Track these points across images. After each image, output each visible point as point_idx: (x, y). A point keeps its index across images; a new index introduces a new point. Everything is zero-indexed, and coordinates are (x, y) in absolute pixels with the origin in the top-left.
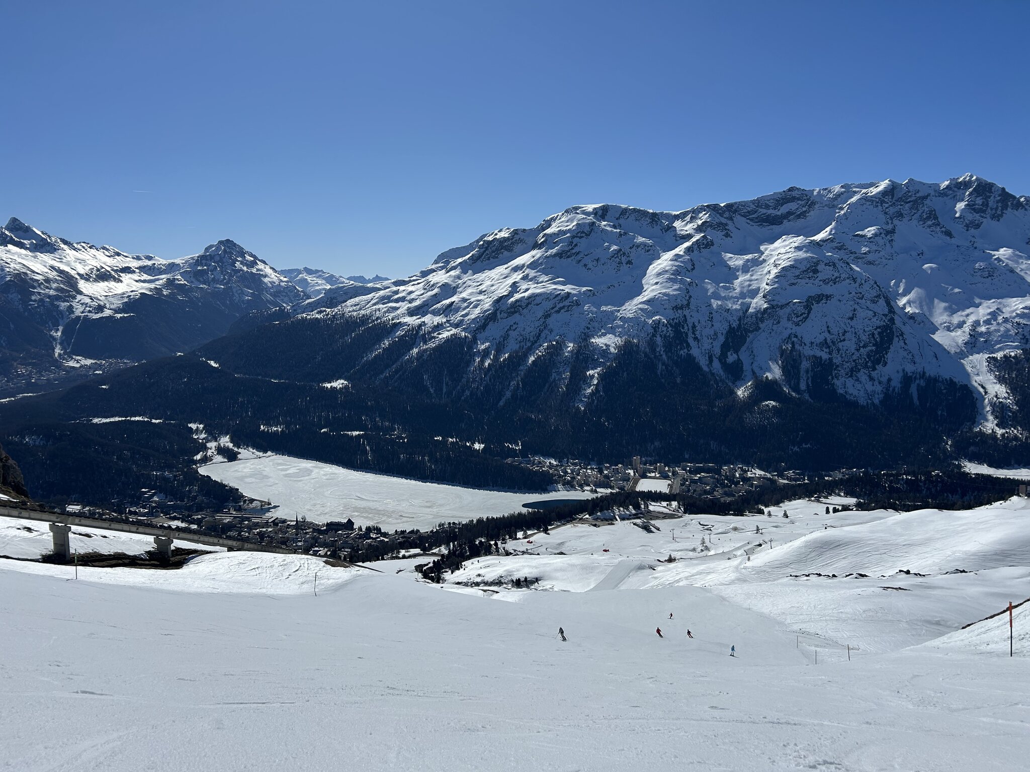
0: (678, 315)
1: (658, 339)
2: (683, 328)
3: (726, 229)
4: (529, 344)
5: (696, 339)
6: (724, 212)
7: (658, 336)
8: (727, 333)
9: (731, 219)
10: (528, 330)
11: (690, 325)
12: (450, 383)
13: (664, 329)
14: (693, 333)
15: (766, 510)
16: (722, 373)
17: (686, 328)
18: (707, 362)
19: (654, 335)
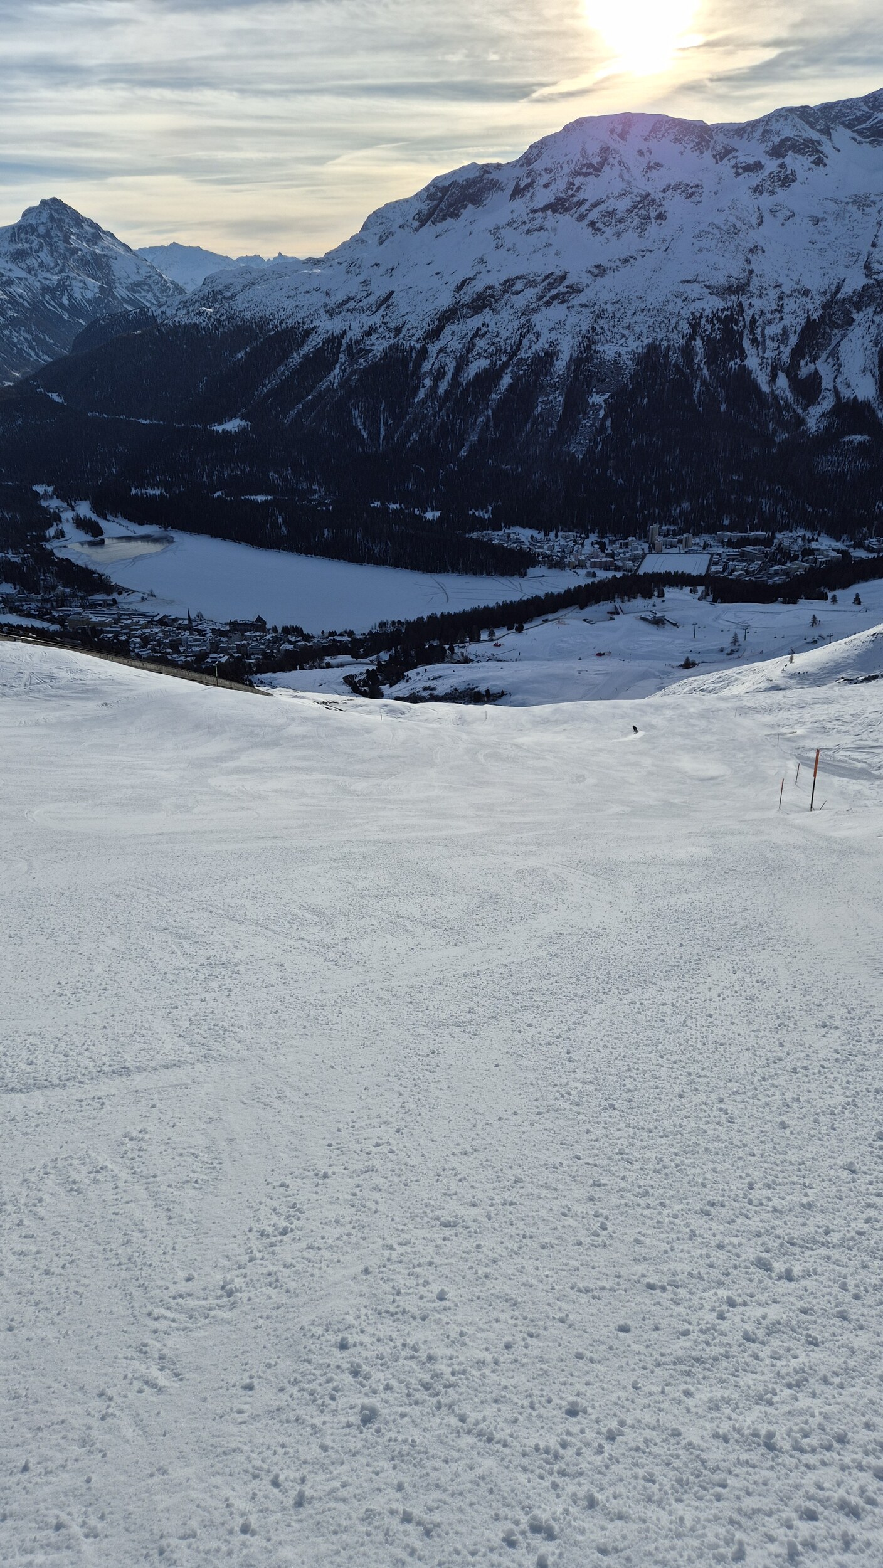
0: (730, 304)
1: (698, 343)
2: (737, 325)
3: (818, 151)
4: (504, 358)
5: (754, 342)
6: (817, 120)
7: (698, 339)
8: (802, 331)
9: (827, 132)
10: (504, 334)
11: (748, 319)
12: (390, 422)
13: (709, 327)
14: (752, 332)
15: (830, 595)
16: (789, 394)
17: (741, 324)
18: (768, 379)
19: (692, 337)
